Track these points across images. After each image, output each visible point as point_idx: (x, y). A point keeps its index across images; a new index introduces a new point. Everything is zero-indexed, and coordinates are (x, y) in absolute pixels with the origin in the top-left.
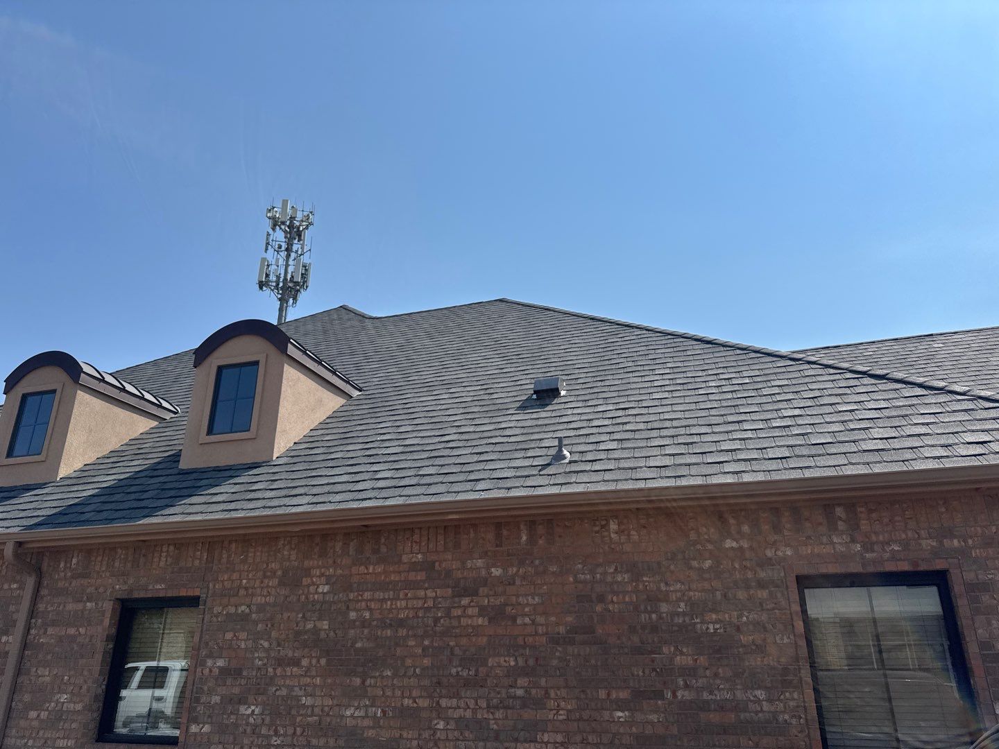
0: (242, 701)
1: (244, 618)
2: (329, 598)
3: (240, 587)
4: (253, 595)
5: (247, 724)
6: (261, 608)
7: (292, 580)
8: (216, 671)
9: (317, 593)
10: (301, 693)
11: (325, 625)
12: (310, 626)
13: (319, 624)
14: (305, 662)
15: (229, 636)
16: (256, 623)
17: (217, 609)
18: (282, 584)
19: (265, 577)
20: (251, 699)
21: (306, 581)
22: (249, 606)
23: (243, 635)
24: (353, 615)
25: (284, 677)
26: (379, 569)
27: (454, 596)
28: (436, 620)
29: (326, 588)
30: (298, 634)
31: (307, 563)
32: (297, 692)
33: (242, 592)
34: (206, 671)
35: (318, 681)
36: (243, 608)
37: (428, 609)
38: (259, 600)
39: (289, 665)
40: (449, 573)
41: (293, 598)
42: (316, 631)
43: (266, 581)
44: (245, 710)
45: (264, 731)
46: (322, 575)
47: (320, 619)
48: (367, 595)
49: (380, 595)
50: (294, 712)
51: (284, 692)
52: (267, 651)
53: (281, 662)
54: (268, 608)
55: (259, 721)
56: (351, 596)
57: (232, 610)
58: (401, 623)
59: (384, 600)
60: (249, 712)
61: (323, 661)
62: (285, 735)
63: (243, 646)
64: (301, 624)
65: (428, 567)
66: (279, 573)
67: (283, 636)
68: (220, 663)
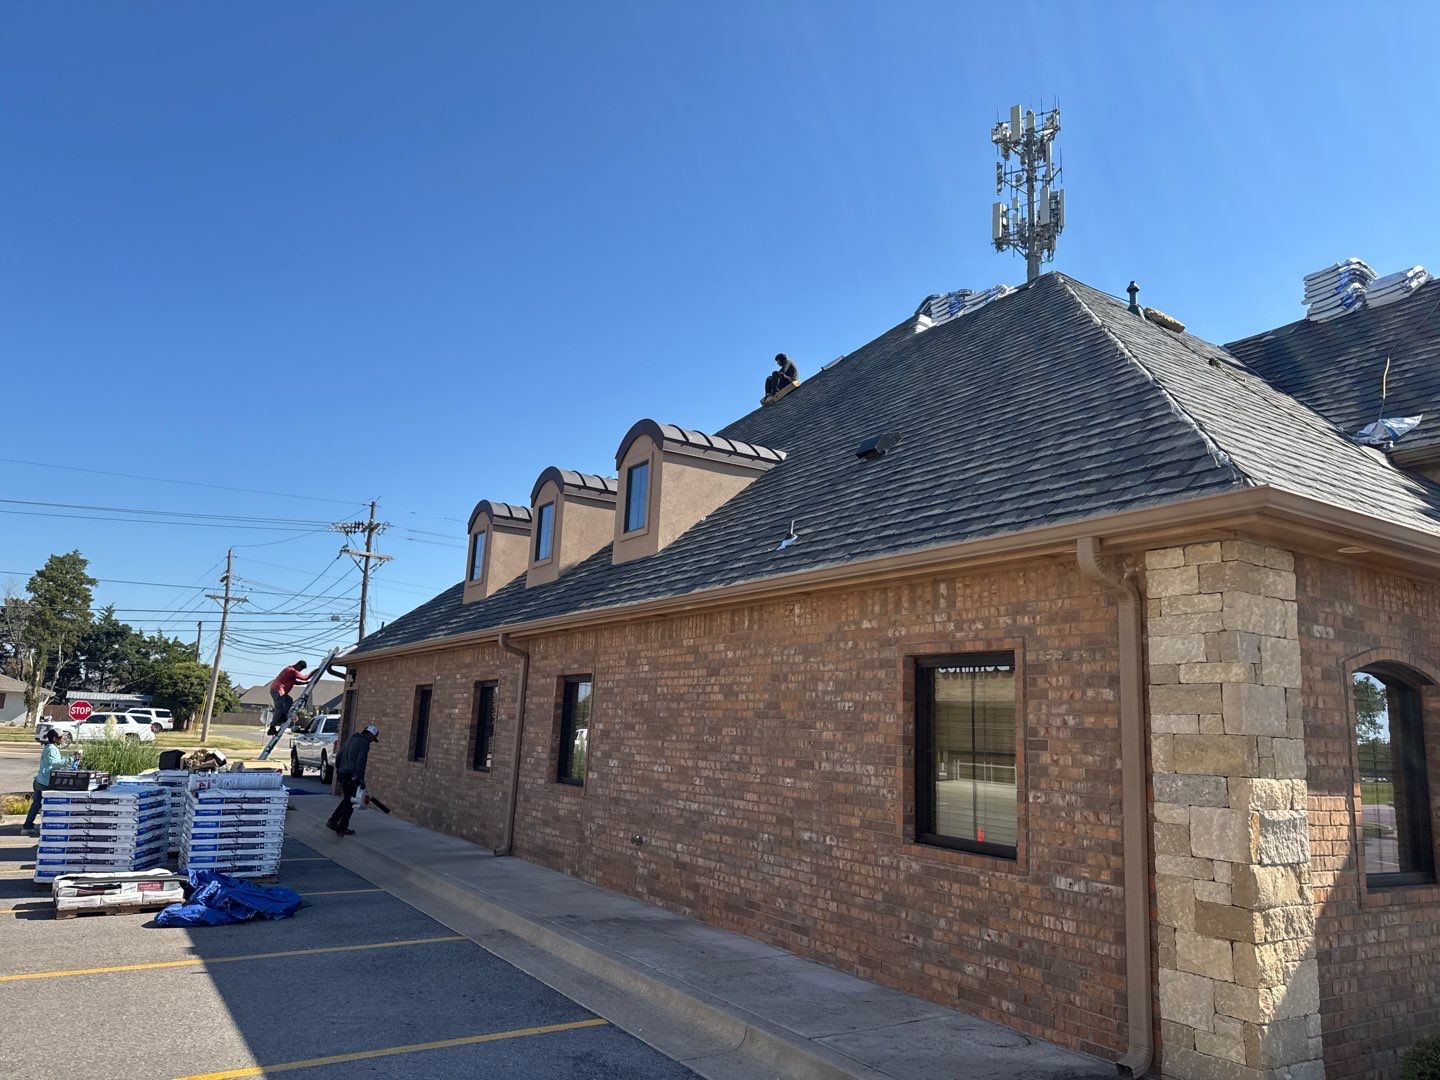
1: (611, 691)
2: (648, 676)
3: (609, 666)
4: (615, 673)
5: (612, 774)
6: (618, 683)
7: (632, 661)
9: (643, 671)
10: (635, 751)
12: (639, 698)
16: (616, 695)
18: (627, 664)
19: (620, 658)
22: (613, 682)
24: (659, 690)
25: (628, 738)
26: (672, 652)
27: (707, 676)
28: (698, 695)
29: (647, 668)
30: (635, 704)
31: (640, 647)
32: (633, 750)
33: (610, 670)
35: (643, 742)
36: (611, 683)
37: (694, 686)
39: (630, 729)
40: (706, 655)
41: (632, 676)
42: (642, 701)
43: (621, 661)
46: (646, 657)
47: (644, 693)
48: (666, 673)
49: (672, 674)
51: (628, 750)
52: (621, 717)
53: (627, 727)
54: (621, 683)
55: (617, 772)
56: (659, 674)
58: (680, 698)
59: (673, 678)
64: (636, 697)
65: (695, 650)
66: (626, 655)
67: (628, 706)
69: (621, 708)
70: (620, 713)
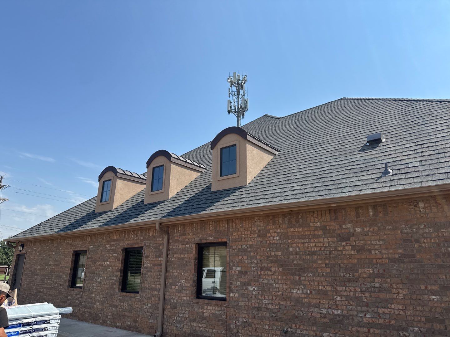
0: (249, 284)
2: (280, 242)
3: (242, 238)
4: (247, 241)
5: (253, 294)
6: (251, 246)
7: (262, 234)
8: (237, 272)
9: (274, 240)
10: (273, 282)
11: (279, 253)
13: (277, 253)
14: (273, 269)
15: (240, 258)
16: (250, 252)
17: (234, 247)
18: (259, 236)
19: (251, 233)
20: (252, 284)
21: (268, 235)
22: (246, 245)
23: (246, 257)
24: (291, 249)
25: (265, 275)
26: (300, 230)
29: (278, 238)
30: (268, 257)
31: (268, 227)
32: (271, 281)
33: (243, 240)
34: (233, 272)
35: (279, 277)
38: (250, 243)
39: (266, 270)
41: (264, 242)
42: (276, 256)
43: (252, 235)
44: (250, 288)
45: (260, 297)
46: (275, 232)
47: (277, 251)
48: (296, 241)
49: (302, 241)
50: (271, 290)
51: (266, 281)
53: (263, 269)
54: (254, 246)
55: (257, 293)
56: (289, 241)
57: (240, 247)
59: (304, 243)
60: (252, 289)
61: (281, 269)
62: (269, 299)
63: (246, 262)
64: (269, 253)
66: (257, 231)
67: (262, 258)
68: (239, 269)
69: (256, 259)
70: (256, 261)
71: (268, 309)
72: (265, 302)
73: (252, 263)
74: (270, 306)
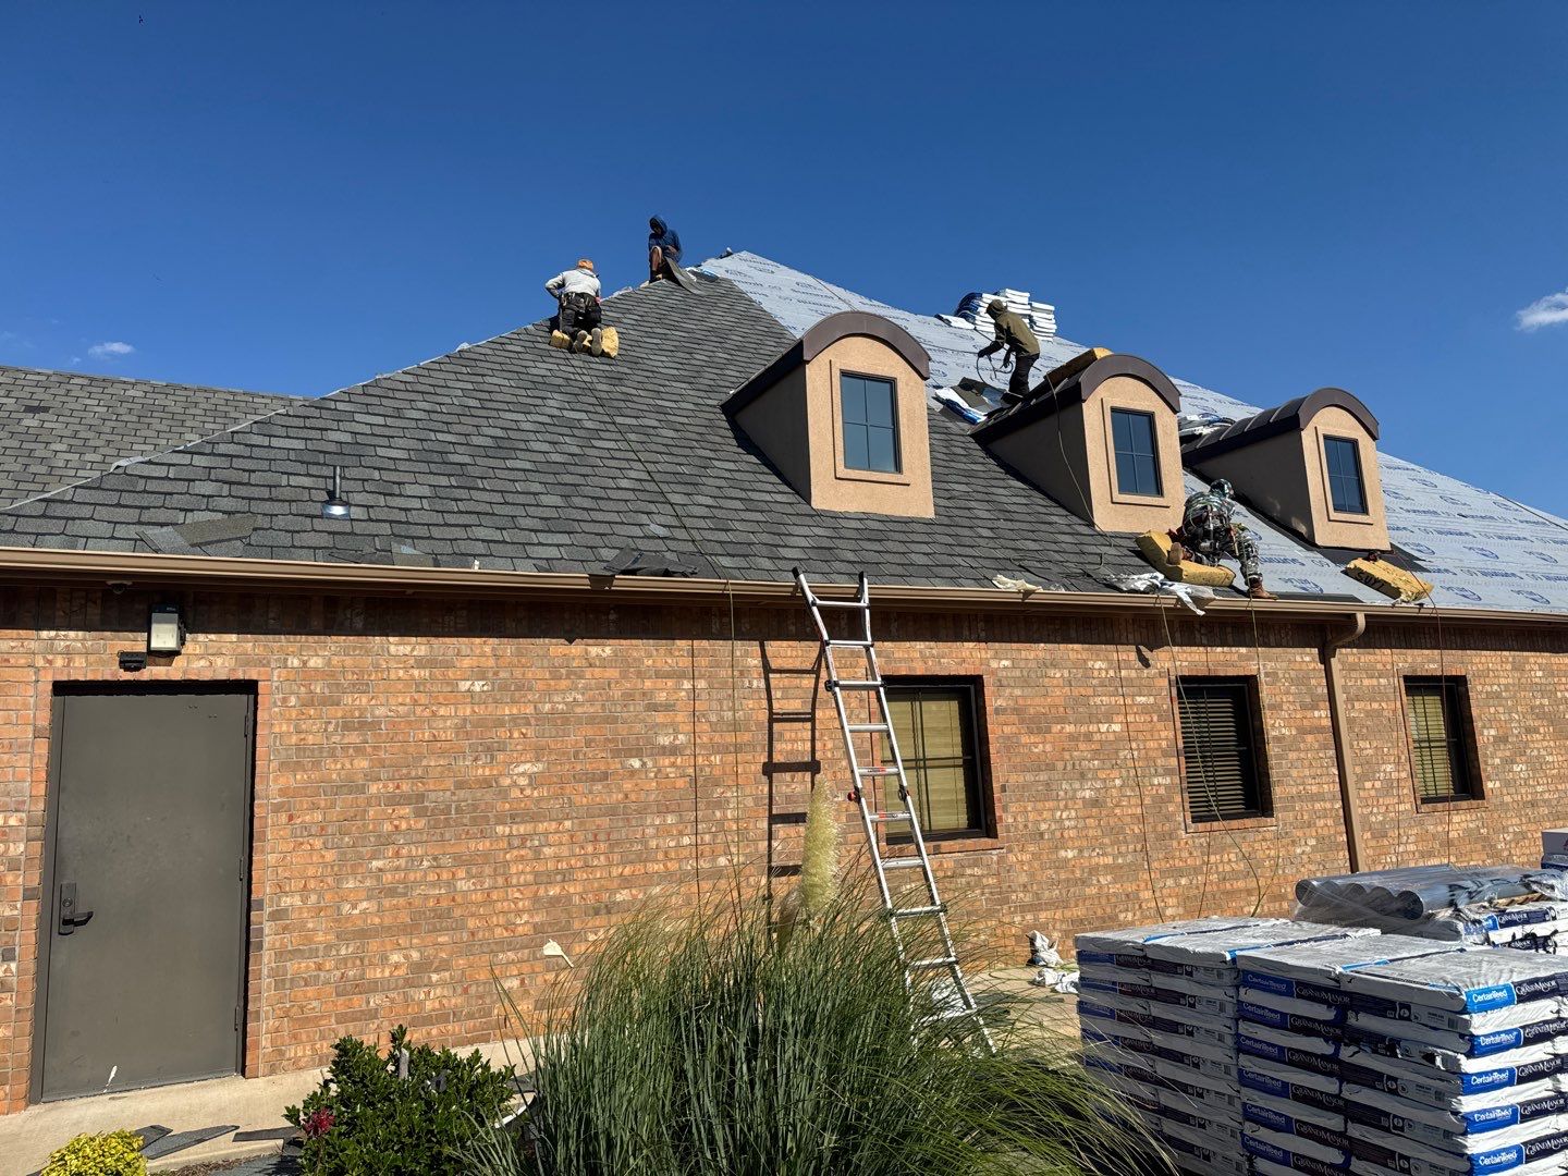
0: (1513, 762)
1: (1498, 696)
2: (1543, 681)
3: (1488, 669)
4: (1498, 677)
6: (1507, 688)
8: (1491, 739)
10: (1545, 753)
11: (1546, 702)
12: (1538, 703)
13: (1542, 701)
14: (1542, 730)
15: (1492, 710)
16: (1506, 699)
17: (1479, 688)
18: (1513, 669)
19: (1502, 662)
20: (1518, 759)
21: (1527, 667)
22: (1499, 685)
23: (1501, 710)
25: (1533, 742)
29: (1540, 674)
30: (1534, 708)
32: (1543, 752)
33: (1491, 674)
34: (1485, 740)
35: (1552, 744)
36: (1495, 687)
38: (1503, 681)
41: (1523, 680)
43: (1504, 665)
44: (1516, 768)
47: (1543, 697)
51: (1535, 753)
52: (1519, 721)
53: (1529, 730)
54: (1510, 688)
55: (1527, 776)
56: (1556, 680)
57: (1489, 689)
60: (1519, 769)
61: (1551, 729)
62: (1543, 784)
63: (1503, 718)
67: (1525, 710)
68: (1493, 732)
69: (1517, 712)
70: (1516, 717)
71: (1545, 801)
72: (1539, 789)
73: (1511, 720)
74: (1546, 796)
